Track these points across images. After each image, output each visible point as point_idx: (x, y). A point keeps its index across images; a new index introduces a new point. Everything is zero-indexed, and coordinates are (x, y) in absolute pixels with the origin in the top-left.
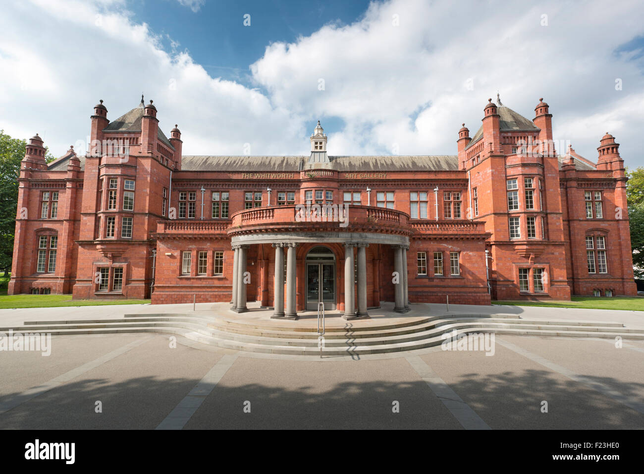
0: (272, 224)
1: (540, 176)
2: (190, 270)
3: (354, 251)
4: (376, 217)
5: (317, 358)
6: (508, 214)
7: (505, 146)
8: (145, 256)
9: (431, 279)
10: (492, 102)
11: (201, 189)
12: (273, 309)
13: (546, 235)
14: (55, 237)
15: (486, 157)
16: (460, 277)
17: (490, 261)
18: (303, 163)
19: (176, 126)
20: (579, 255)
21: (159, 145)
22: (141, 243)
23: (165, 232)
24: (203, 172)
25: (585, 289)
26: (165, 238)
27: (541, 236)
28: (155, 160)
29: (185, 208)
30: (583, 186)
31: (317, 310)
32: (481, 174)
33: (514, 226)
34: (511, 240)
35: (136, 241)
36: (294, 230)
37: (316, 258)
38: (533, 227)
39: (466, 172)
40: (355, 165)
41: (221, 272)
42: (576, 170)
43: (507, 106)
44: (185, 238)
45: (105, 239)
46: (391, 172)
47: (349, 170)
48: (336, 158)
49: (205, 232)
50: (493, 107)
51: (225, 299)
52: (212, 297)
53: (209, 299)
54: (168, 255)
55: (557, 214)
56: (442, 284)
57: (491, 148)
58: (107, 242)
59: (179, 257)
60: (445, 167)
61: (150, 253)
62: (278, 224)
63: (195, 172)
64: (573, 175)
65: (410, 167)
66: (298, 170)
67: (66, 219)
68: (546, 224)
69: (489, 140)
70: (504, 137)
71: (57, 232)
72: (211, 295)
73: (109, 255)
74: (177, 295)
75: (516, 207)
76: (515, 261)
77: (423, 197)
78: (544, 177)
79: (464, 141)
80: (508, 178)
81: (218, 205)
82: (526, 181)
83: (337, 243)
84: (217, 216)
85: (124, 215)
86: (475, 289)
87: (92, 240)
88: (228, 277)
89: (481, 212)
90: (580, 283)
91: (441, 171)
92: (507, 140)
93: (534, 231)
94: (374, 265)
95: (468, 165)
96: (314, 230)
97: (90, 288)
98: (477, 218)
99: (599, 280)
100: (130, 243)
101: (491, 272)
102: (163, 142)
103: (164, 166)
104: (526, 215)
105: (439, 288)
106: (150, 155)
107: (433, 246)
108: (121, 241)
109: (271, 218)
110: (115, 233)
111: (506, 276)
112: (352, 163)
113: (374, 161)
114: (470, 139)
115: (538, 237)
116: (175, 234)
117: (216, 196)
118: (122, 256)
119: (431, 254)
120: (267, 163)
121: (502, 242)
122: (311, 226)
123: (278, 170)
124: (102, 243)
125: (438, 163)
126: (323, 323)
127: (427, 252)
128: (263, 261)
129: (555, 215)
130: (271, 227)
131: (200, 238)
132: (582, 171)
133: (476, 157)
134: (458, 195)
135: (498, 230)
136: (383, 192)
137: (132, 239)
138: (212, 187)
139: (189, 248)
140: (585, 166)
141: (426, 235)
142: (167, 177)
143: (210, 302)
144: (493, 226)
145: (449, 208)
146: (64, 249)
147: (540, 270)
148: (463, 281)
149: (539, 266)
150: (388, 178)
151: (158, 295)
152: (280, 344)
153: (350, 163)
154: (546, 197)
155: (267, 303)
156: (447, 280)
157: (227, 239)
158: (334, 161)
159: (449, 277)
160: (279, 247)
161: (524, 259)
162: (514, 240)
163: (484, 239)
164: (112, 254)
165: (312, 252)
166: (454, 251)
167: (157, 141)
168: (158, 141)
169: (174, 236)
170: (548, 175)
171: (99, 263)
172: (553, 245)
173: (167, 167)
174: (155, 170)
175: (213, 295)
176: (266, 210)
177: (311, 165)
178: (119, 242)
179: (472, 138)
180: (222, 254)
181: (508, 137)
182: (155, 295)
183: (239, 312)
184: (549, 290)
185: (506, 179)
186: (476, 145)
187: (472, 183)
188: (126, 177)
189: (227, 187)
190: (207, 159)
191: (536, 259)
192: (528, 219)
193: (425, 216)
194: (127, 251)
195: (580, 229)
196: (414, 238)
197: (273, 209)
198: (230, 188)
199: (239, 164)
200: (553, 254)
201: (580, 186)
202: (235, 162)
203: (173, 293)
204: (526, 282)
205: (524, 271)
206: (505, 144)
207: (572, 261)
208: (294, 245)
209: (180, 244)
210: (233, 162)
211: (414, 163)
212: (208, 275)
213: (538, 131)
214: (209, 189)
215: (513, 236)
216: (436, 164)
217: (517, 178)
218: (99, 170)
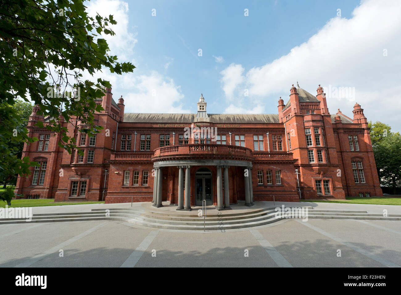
0: (177, 155)
1: (322, 127)
2: (129, 183)
3: (222, 170)
4: (233, 151)
5: (202, 232)
6: (307, 148)
7: (303, 110)
8: (100, 174)
9: (266, 187)
10: (294, 86)
11: (134, 133)
12: (178, 205)
13: (329, 160)
14: (46, 162)
15: (293, 116)
16: (281, 185)
17: (299, 175)
18: (193, 118)
19: (122, 96)
20: (349, 172)
21: (112, 108)
22: (98, 166)
23: (115, 159)
24: (136, 123)
25: (354, 193)
26: (115, 163)
27: (326, 161)
28: (109, 116)
29: (125, 144)
30: (347, 132)
31: (202, 206)
32: (291, 125)
33: (311, 155)
34: (310, 163)
35: (96, 165)
36: (189, 159)
37: (201, 174)
38: (321, 156)
39: (283, 124)
40: (222, 119)
41: (147, 183)
42: (342, 123)
43: (302, 88)
44: (126, 163)
45: (77, 164)
46: (242, 123)
47: (219, 122)
48: (212, 115)
49: (138, 159)
50: (295, 89)
51: (148, 200)
52: (141, 198)
53: (139, 200)
54: (116, 173)
55: (333, 148)
56: (272, 189)
57: (295, 111)
58: (78, 165)
59: (122, 174)
60: (272, 121)
61: (103, 172)
62: (180, 155)
63: (131, 123)
64: (340, 126)
65: (253, 121)
66: (190, 122)
67: (53, 151)
68: (328, 154)
69: (294, 107)
70: (302, 105)
71: (47, 159)
72: (140, 197)
73: (79, 174)
74: (121, 198)
75: (311, 144)
76: (313, 176)
77: (261, 138)
78: (324, 127)
79: (281, 107)
80: (305, 128)
81: (144, 142)
82: (315, 130)
83: (213, 166)
84: (144, 149)
85: (89, 149)
86: (290, 192)
87: (69, 164)
88: (151, 186)
89: (293, 147)
90: (351, 189)
91: (270, 123)
92: (303, 107)
93: (321, 158)
94: (233, 178)
95: (284, 120)
96: (200, 158)
97: (66, 194)
98: (291, 151)
99: (361, 187)
100: (92, 166)
101: (300, 182)
102: (114, 106)
103: (114, 119)
104: (316, 149)
105: (270, 192)
106: (107, 113)
107: (266, 167)
108: (87, 165)
109: (177, 151)
110: (84, 160)
111: (309, 185)
112: (221, 118)
113: (233, 117)
114: (284, 106)
115: (324, 162)
116: (121, 161)
117: (143, 138)
118: (87, 174)
119: (265, 171)
120: (173, 118)
121: (305, 164)
122: (198, 156)
123: (179, 122)
124: (75, 166)
125: (268, 118)
126: (205, 212)
127: (263, 171)
128: (172, 176)
129: (332, 149)
130: (177, 157)
131: (135, 163)
132: (345, 124)
133: (288, 116)
134: (280, 137)
135: (302, 157)
136: (238, 135)
137: (93, 163)
138: (141, 132)
139: (128, 169)
140: (347, 121)
141: (262, 160)
142: (115, 126)
143: (140, 202)
144: (299, 155)
145: (276, 145)
146: (50, 170)
147: (327, 182)
148: (283, 188)
149: (326, 179)
150: (241, 127)
151: (109, 198)
152: (182, 224)
153: (220, 118)
154: (326, 139)
155: (174, 202)
156: (274, 187)
157: (151, 163)
158: (211, 117)
159: (275, 185)
160: (181, 168)
161: (317, 174)
162: (311, 164)
163: (293, 163)
164: (81, 173)
165: (199, 171)
166: (277, 170)
167: (111, 106)
169: (120, 162)
170: (327, 126)
171: (73, 179)
172: (333, 166)
173: (115, 120)
174: (109, 122)
175: (142, 197)
176: (174, 147)
177: (198, 119)
178: (86, 165)
179: (286, 105)
180: (147, 172)
181: (304, 105)
182: (107, 197)
183: (158, 207)
184: (333, 193)
185: (305, 129)
186: (288, 109)
187: (287, 130)
189: (150, 132)
190: (138, 115)
191: (324, 175)
192: (318, 151)
193: (262, 149)
194: (90, 170)
195: (348, 157)
196: (255, 163)
197: (178, 147)
198: (152, 132)
199: (157, 118)
200: (333, 171)
201: (345, 132)
202: (154, 117)
203: (118, 196)
204: (320, 188)
205: (318, 182)
206: (302, 109)
207: (345, 176)
208: (189, 167)
209: (124, 166)
210: (153, 117)
211: (255, 118)
212: (139, 185)
213: (319, 102)
214: (139, 133)
215: (311, 161)
216: (267, 119)
217: (310, 128)
218: (77, 122)
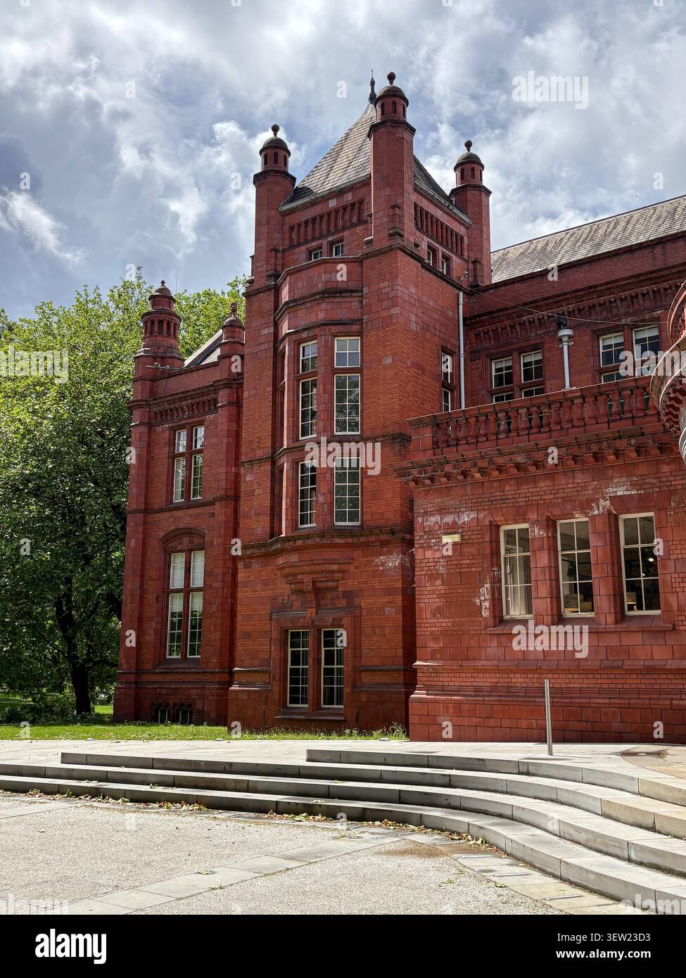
19: (468, 145)
21: (420, 213)
22: (386, 539)
35: (373, 533)
45: (295, 533)
58: (298, 543)
67: (220, 495)
73: (308, 586)
87: (268, 538)
100: (358, 540)
102: (431, 200)
103: (438, 275)
108: (332, 535)
110: (319, 510)
124: (287, 545)
137: (361, 526)
142: (451, 313)
151: (427, 702)
167: (414, 197)
168: (416, 194)
171: (285, 616)
173: (446, 279)
178: (328, 539)
182: (418, 701)
188: (334, 329)
194: (353, 568)
218: (276, 324)
